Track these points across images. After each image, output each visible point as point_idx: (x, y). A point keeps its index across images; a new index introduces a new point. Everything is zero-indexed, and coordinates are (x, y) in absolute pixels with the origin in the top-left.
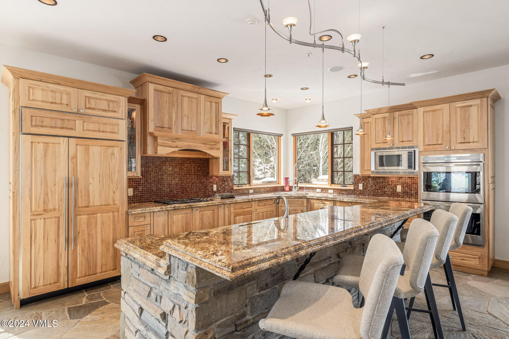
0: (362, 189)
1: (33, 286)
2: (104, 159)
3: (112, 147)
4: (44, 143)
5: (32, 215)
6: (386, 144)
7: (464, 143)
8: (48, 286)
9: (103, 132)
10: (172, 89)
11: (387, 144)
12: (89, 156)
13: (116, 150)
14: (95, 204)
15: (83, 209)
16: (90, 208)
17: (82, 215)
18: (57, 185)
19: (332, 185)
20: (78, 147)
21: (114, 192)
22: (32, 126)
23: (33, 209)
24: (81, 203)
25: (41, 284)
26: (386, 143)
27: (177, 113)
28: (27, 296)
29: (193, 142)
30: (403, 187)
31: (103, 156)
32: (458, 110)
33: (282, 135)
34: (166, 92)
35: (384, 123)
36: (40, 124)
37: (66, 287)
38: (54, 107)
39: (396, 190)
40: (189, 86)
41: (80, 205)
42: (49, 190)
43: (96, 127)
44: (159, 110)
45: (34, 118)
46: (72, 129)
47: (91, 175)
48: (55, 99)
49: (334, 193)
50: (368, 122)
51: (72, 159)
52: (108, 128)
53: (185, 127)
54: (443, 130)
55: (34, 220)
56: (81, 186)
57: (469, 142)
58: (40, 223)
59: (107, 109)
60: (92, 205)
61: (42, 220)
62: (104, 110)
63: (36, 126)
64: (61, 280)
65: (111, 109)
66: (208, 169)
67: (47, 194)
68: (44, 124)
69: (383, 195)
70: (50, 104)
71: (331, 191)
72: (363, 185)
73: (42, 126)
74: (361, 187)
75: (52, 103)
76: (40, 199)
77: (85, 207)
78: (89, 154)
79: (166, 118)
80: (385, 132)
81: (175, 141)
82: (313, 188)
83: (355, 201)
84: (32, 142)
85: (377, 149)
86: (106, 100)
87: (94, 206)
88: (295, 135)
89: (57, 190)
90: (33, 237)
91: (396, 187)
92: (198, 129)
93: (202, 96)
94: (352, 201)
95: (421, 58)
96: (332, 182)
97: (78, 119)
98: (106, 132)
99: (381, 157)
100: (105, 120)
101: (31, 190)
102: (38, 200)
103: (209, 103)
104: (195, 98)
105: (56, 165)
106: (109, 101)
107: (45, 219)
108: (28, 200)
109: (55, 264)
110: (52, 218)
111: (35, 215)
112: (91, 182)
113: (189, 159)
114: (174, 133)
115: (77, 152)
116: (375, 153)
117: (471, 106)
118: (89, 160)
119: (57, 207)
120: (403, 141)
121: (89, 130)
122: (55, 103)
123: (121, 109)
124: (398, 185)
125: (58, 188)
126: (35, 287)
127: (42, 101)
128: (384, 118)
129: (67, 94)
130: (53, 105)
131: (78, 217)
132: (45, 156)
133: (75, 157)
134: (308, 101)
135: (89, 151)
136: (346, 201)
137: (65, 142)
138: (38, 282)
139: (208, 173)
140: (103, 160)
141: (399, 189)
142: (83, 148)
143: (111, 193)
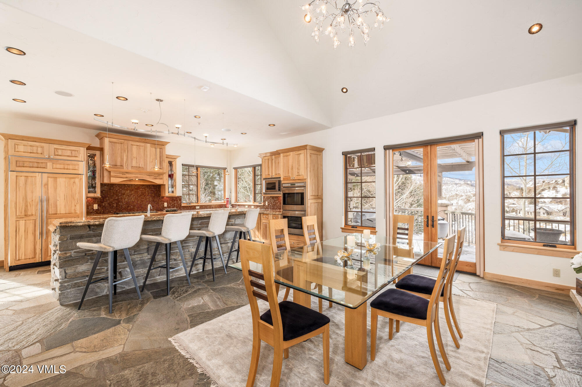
0: (267, 205)
1: (17, 259)
3: (74, 178)
4: (25, 176)
5: (16, 218)
7: (298, 175)
8: (28, 260)
9: (67, 169)
10: (123, 141)
12: (57, 183)
13: (77, 180)
14: (62, 213)
15: (53, 215)
16: (57, 215)
17: (52, 219)
18: (34, 201)
19: (255, 203)
20: (49, 179)
21: (75, 206)
22: (17, 166)
23: (18, 214)
24: (51, 211)
25: (23, 258)
26: (269, 175)
27: (127, 156)
28: (14, 264)
29: (140, 174)
31: (67, 183)
33: (226, 168)
34: (119, 143)
35: (268, 162)
36: (22, 165)
37: (40, 261)
38: (32, 155)
40: (137, 138)
41: (50, 213)
42: (29, 204)
43: (62, 166)
44: (113, 154)
45: (18, 162)
46: (44, 168)
47: (58, 195)
48: (33, 150)
51: (45, 185)
52: (71, 167)
53: (134, 164)
54: (290, 167)
55: (18, 221)
56: (51, 202)
58: (22, 223)
59: (71, 155)
60: (59, 213)
61: (24, 221)
62: (68, 156)
63: (19, 166)
64: (37, 256)
65: (73, 155)
66: (160, 192)
67: (27, 206)
68: (25, 165)
70: (29, 154)
71: (253, 207)
73: (23, 167)
74: (267, 203)
75: (31, 153)
76: (22, 209)
77: (54, 214)
79: (119, 160)
80: (269, 168)
81: (125, 174)
84: (16, 176)
85: (265, 179)
86: (70, 150)
87: (60, 214)
89: (34, 204)
90: (17, 230)
92: (145, 166)
93: (149, 145)
95: (269, 125)
96: (255, 200)
97: (48, 162)
98: (69, 169)
100: (69, 162)
101: (16, 203)
102: (21, 209)
103: (154, 149)
104: (142, 146)
105: (33, 189)
106: (71, 150)
107: (25, 220)
108: (14, 210)
109: (33, 247)
110: (30, 220)
111: (19, 218)
112: (58, 199)
113: (143, 185)
114: (125, 169)
115: (48, 181)
117: (300, 154)
118: (57, 186)
119: (34, 213)
120: (276, 174)
121: (57, 168)
122: (33, 153)
123: (81, 155)
125: (35, 203)
126: (19, 260)
127: (24, 152)
128: (268, 159)
129: (41, 147)
130: (31, 154)
131: (49, 220)
132: (26, 184)
133: (47, 184)
134: (235, 146)
135: (57, 181)
137: (40, 176)
138: (20, 256)
139: (160, 195)
140: (67, 186)
142: (52, 179)
143: (73, 205)
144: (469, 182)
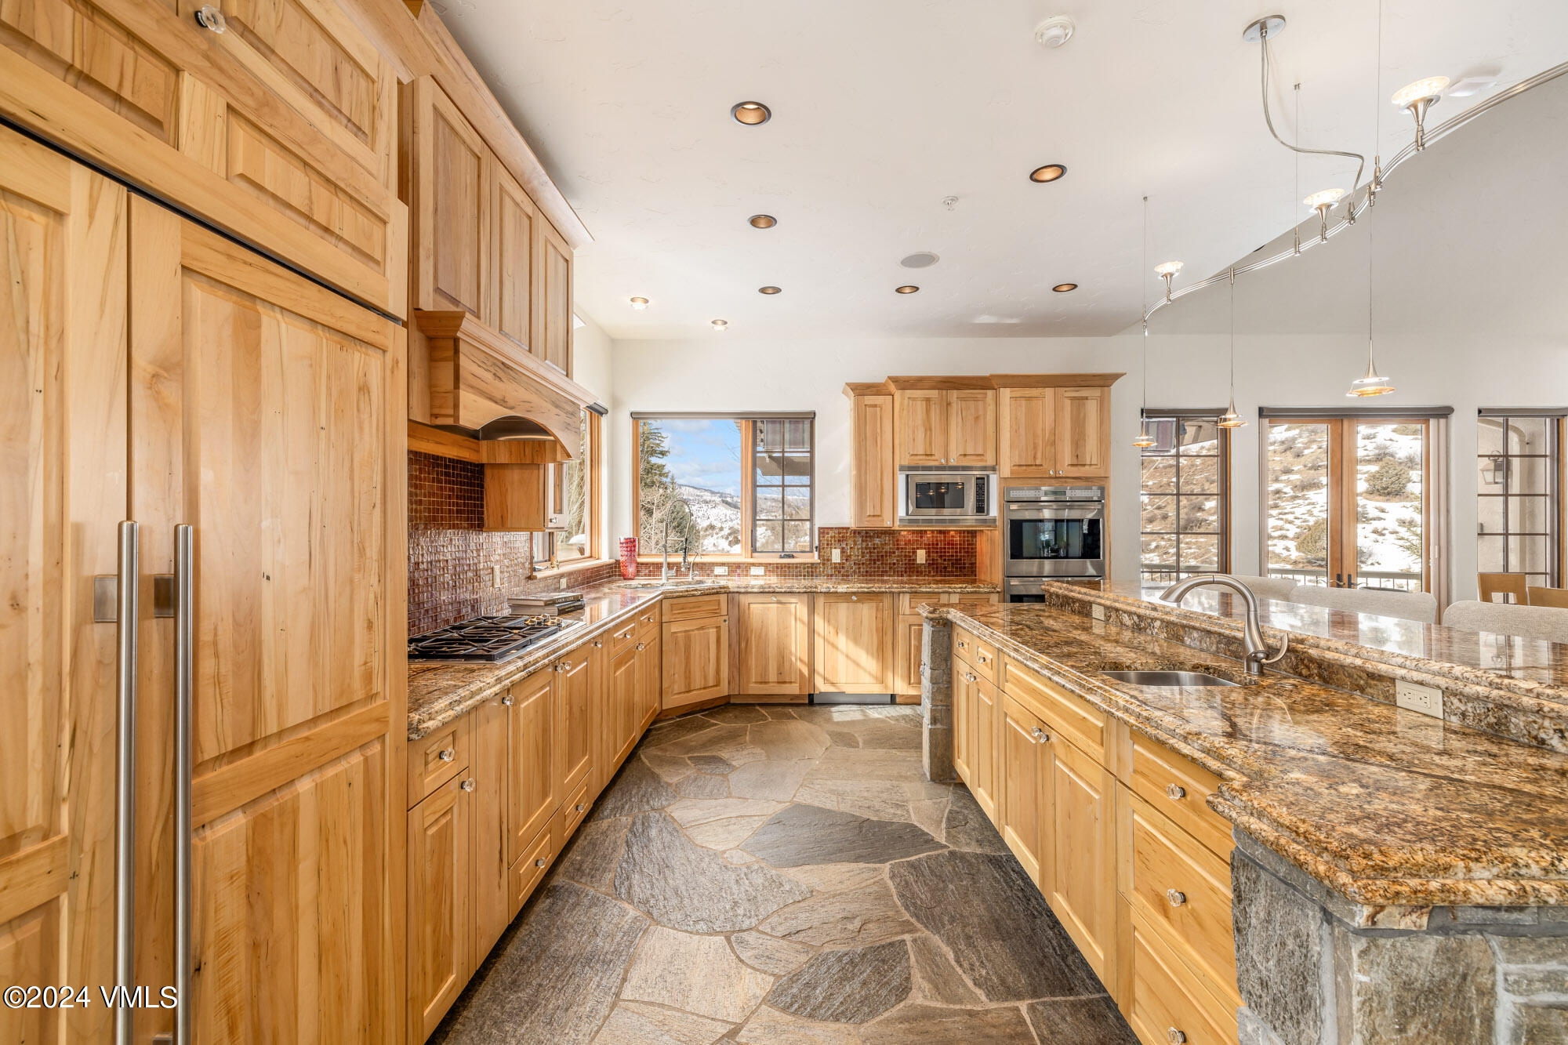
0: (839, 561)
2: (328, 417)
3: (364, 344)
6: (930, 458)
7: (1077, 465)
10: (479, 139)
11: (933, 458)
12: (257, 379)
13: (376, 369)
16: (260, 752)
19: (755, 554)
20: (197, 295)
26: (931, 455)
30: (928, 553)
31: (324, 389)
32: (1068, 402)
33: (607, 412)
34: (465, 145)
35: (928, 411)
39: (915, 560)
49: (765, 575)
50: (875, 406)
51: (155, 376)
52: (346, 219)
54: (1044, 436)
57: (1084, 465)
60: (274, 729)
66: (482, 506)
69: (886, 572)
71: (761, 571)
72: (843, 551)
74: (836, 556)
77: (235, 752)
78: (258, 357)
79: (465, 264)
80: (928, 433)
82: (704, 564)
83: (866, 590)
85: (911, 468)
87: (282, 732)
88: (636, 417)
91: (914, 553)
92: (534, 343)
94: (860, 590)
96: (754, 547)
99: (922, 488)
103: (553, 251)
112: (267, 563)
115: (185, 330)
116: (907, 476)
117: (1087, 398)
120: (965, 455)
121: (261, 191)
124: (918, 548)
128: (928, 400)
133: (177, 366)
135: (258, 343)
136: (845, 590)
137: (104, 218)
139: (482, 521)
140: (323, 420)
141: (921, 556)
142: (223, 307)
144: (729, 499)
